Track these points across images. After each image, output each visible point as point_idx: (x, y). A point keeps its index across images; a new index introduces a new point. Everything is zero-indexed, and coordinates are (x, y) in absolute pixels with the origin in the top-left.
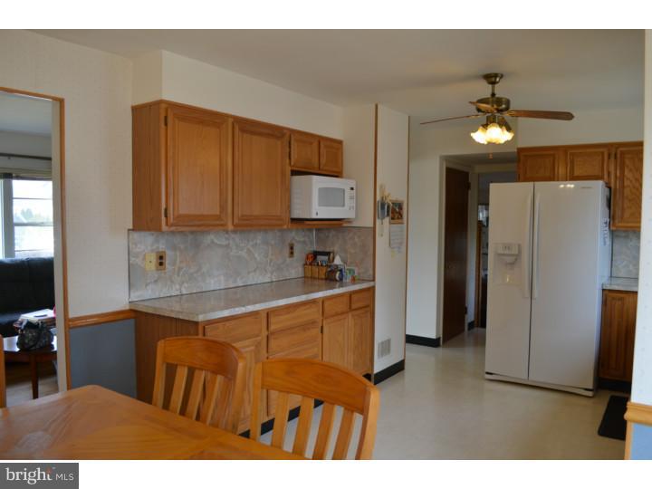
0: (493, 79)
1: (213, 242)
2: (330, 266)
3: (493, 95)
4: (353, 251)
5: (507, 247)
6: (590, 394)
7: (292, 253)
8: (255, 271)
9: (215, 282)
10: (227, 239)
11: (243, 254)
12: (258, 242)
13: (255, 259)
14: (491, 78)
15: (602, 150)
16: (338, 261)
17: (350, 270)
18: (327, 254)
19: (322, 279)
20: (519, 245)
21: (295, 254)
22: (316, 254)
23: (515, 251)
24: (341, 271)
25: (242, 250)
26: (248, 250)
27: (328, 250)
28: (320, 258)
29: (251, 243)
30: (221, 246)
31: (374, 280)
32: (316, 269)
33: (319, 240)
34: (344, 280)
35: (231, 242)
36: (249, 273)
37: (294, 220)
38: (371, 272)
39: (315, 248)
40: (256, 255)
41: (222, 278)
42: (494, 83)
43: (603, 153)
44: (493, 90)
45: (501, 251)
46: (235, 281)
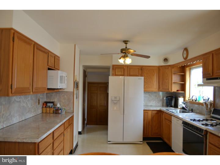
0: (127, 42)
1: (15, 100)
2: (55, 108)
3: (126, 48)
4: (64, 101)
5: (116, 98)
6: (142, 143)
7: (39, 103)
8: (28, 112)
9: (16, 120)
10: (20, 98)
11: (25, 105)
12: (29, 99)
13: (28, 106)
14: (126, 42)
15: (138, 67)
16: (58, 106)
17: (64, 109)
18: (53, 102)
19: (52, 113)
20: (119, 97)
21: (40, 103)
22: (46, 103)
23: (118, 99)
24: (61, 109)
25: (24, 103)
26: (26, 103)
27: (51, 101)
28: (48, 104)
29: (27, 100)
30: (18, 102)
31: (73, 112)
32: (48, 109)
33: (47, 97)
34: (62, 113)
35: (21, 99)
36: (26, 113)
37: (48, 89)
38: (72, 109)
39: (45, 100)
40: (29, 105)
41: (18, 117)
42: (126, 44)
43: (138, 68)
44: (126, 46)
45: (113, 99)
46: (22, 118)
